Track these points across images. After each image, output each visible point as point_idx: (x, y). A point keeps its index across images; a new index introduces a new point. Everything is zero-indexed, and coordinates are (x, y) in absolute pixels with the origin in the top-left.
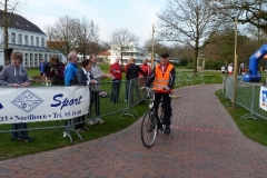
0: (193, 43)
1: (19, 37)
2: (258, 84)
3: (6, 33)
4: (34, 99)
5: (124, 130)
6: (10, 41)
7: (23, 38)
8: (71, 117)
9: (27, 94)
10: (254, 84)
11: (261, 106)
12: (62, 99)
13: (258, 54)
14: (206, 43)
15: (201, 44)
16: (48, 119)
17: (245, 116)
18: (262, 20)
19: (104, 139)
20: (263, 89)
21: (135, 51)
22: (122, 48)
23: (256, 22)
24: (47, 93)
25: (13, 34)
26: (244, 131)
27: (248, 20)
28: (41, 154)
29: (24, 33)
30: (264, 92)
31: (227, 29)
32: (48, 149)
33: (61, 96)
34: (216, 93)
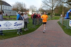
0: (52, 9)
1: (5, 7)
2: (69, 20)
3: (1, 6)
4: (9, 24)
5: (34, 32)
6: (2, 9)
7: (6, 8)
8: (19, 28)
9: (8, 22)
10: (68, 20)
11: (70, 25)
12: (17, 24)
13: (69, 12)
14: (55, 9)
15: (53, 9)
16: (13, 29)
17: (65, 28)
18: (70, 3)
19: (28, 34)
20: (70, 21)
21: (36, 11)
22: (33, 10)
23: (68, 3)
24: (13, 22)
25: (3, 7)
26: (65, 32)
27: (66, 3)
28: (12, 38)
29: (6, 6)
30: (70, 22)
31: (61, 5)
32: (14, 37)
33: (17, 23)
34: (58, 22)
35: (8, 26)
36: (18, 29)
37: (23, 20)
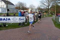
16: (18, 22)
22: (32, 9)
24: (18, 18)
28: (17, 28)
34: (52, 19)
35: (15, 20)
36: (22, 22)
37: (24, 16)
